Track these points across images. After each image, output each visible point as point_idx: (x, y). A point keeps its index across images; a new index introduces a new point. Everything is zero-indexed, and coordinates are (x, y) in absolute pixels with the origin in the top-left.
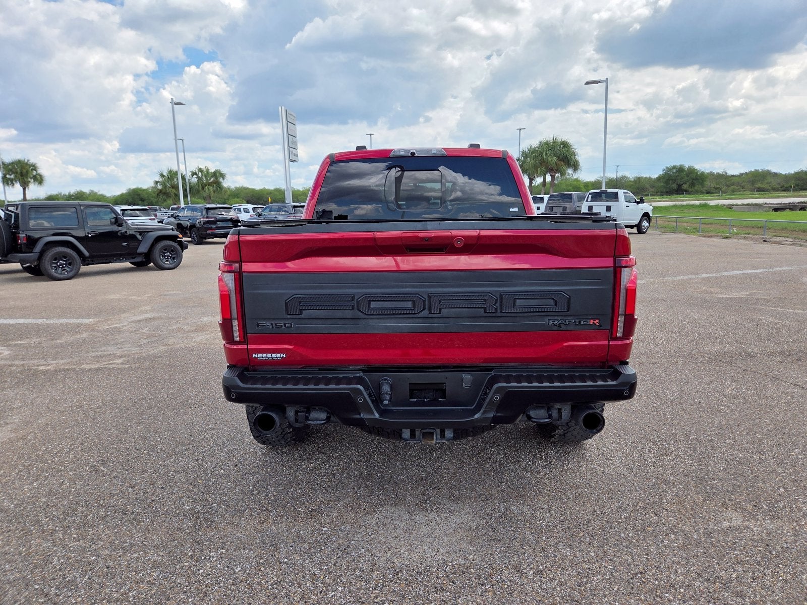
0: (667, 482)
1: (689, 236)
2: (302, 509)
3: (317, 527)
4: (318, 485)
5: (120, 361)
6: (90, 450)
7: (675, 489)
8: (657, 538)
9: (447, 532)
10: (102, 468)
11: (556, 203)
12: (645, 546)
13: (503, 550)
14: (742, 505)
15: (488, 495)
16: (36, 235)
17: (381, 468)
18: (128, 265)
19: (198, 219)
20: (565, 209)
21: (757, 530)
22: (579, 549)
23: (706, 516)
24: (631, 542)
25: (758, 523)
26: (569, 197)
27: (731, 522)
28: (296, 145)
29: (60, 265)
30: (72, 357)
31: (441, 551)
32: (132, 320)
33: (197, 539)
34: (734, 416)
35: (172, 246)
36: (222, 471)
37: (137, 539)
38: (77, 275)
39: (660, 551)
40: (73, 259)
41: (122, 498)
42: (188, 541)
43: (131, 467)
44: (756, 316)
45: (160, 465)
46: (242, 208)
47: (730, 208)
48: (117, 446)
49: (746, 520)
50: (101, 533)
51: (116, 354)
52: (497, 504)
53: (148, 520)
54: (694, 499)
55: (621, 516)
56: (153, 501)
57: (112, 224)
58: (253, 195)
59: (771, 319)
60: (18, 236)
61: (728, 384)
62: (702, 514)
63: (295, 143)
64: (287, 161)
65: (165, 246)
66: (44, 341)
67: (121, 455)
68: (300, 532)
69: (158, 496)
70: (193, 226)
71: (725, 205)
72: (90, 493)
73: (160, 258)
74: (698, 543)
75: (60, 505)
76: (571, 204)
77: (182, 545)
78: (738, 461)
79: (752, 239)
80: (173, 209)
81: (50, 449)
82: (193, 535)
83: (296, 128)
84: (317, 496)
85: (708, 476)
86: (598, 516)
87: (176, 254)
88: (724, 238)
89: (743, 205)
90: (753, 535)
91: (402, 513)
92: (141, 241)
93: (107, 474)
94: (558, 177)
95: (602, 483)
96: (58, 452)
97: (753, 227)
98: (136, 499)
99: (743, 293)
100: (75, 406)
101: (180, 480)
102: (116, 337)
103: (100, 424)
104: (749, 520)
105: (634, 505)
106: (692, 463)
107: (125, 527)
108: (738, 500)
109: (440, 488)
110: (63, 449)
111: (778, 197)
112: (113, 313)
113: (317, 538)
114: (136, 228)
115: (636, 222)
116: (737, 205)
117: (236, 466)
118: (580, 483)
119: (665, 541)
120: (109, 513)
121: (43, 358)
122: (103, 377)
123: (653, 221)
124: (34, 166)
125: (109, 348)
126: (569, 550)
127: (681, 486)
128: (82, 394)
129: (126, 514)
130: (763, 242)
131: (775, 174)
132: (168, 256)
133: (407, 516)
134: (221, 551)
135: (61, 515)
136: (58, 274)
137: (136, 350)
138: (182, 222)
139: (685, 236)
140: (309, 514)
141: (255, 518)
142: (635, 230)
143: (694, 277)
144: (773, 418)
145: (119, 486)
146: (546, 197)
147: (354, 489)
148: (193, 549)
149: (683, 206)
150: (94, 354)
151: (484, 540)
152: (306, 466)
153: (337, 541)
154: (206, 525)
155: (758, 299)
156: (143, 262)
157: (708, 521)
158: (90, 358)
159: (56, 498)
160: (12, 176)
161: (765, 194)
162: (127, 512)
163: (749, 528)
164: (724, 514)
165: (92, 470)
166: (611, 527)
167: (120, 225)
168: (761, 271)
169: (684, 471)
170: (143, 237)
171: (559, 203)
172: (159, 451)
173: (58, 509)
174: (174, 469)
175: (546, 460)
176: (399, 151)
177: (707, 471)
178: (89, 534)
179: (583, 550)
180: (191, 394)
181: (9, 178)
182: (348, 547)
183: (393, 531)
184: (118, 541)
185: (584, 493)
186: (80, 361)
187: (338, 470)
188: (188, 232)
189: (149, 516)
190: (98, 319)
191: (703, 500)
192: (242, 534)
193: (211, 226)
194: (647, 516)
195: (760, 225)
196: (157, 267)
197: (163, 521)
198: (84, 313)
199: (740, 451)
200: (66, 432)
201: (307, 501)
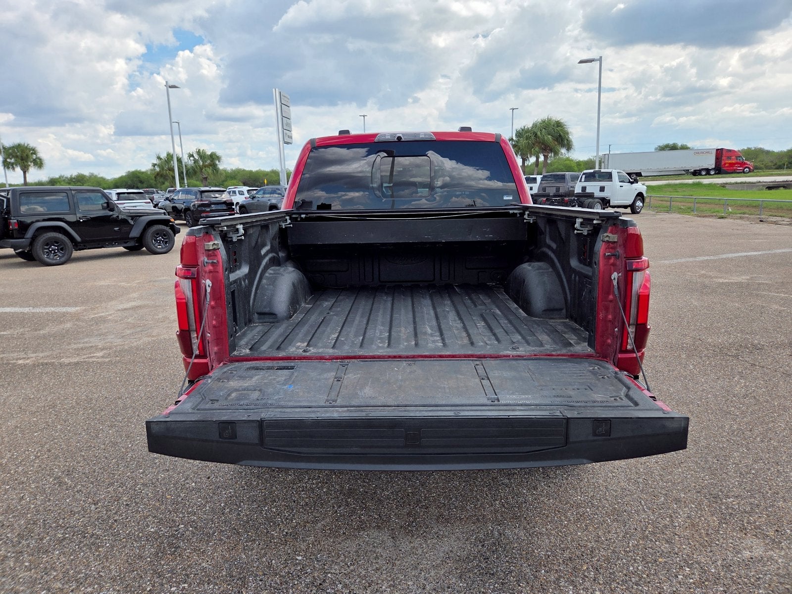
0: (677, 500)
1: (683, 216)
2: (276, 533)
3: (291, 555)
4: (294, 502)
5: (101, 354)
6: (57, 457)
7: (686, 509)
8: (670, 572)
9: (434, 563)
10: (66, 480)
11: (549, 183)
12: (658, 583)
13: (497, 588)
14: (763, 530)
15: (480, 516)
16: (28, 220)
17: (365, 482)
18: (121, 249)
19: (193, 202)
20: (558, 189)
21: (782, 562)
22: (582, 587)
23: (723, 543)
24: (641, 578)
25: (783, 553)
26: (563, 178)
27: (752, 552)
28: (290, 127)
29: (52, 251)
30: (52, 350)
31: (428, 587)
32: (119, 308)
33: (158, 570)
34: (745, 419)
35: (164, 230)
36: (193, 484)
37: (93, 569)
38: (69, 260)
39: (675, 589)
40: (64, 245)
41: (84, 517)
42: (148, 573)
43: (97, 480)
44: (759, 303)
45: (128, 477)
46: (237, 190)
47: (723, 187)
48: (85, 453)
49: (769, 549)
50: (56, 561)
51: (98, 346)
52: (490, 528)
53: (108, 545)
54: (709, 521)
55: (629, 543)
56: (116, 521)
57: (104, 208)
58: (249, 177)
59: (775, 307)
60: (10, 222)
61: (736, 381)
62: (718, 540)
63: (289, 125)
64: (281, 143)
65: (157, 230)
66: (28, 331)
67: (88, 464)
68: (272, 561)
69: (121, 515)
70: (187, 209)
71: (718, 184)
72: (50, 510)
73: (152, 242)
74: (717, 579)
75: (16, 525)
76: (565, 184)
77: (141, 577)
78: (753, 474)
79: (748, 219)
80: (169, 192)
81: (15, 456)
82: (154, 565)
83: (290, 110)
84: (294, 516)
85: (723, 492)
86: (602, 543)
87: (168, 238)
88: (720, 218)
89: (737, 183)
90: (779, 568)
91: (386, 538)
92: (133, 225)
93: (70, 487)
94: (551, 157)
95: (605, 502)
96: (23, 460)
97: (748, 206)
98: (98, 519)
99: (744, 277)
100: (47, 406)
101: (147, 495)
102: (100, 327)
103: (71, 428)
104: (772, 550)
105: (642, 529)
106: (704, 477)
107: (82, 554)
108: (757, 524)
109: (428, 507)
110: (29, 456)
111: (772, 175)
112: (100, 301)
113: (290, 569)
114: (128, 212)
115: (630, 202)
116: (731, 184)
117: (209, 478)
118: (581, 500)
119: (679, 576)
120: (67, 535)
121: (24, 350)
122: (81, 372)
123: (647, 200)
124: (33, 150)
125: (91, 340)
126: (571, 587)
127: (693, 506)
128: (57, 392)
129: (85, 537)
130: (759, 222)
131: (768, 152)
132: (160, 240)
133: (390, 543)
134: (183, 585)
135: (16, 537)
136: (50, 259)
137: (119, 341)
138: (177, 205)
139: (679, 216)
140: (283, 539)
141: (224, 543)
142: (629, 210)
143: (691, 259)
144: (788, 422)
145: (81, 502)
146: (539, 178)
147: (334, 507)
148: (153, 582)
149: (676, 185)
150: (75, 346)
151: (476, 573)
152: (284, 479)
153: (311, 573)
154: (169, 552)
155: (759, 284)
156: (137, 247)
157: (726, 550)
158: (71, 350)
159: (14, 517)
160: (13, 160)
161: (758, 172)
162: (86, 535)
163: (773, 560)
164: (744, 541)
165: (56, 482)
166: (618, 559)
167: (112, 210)
168: (760, 253)
169: (695, 486)
170: (135, 221)
171: (553, 183)
172: (128, 460)
173: (13, 530)
174: (142, 481)
175: (543, 473)
176: (385, 135)
177: (721, 486)
178: (42, 562)
179: (587, 589)
180: (169, 392)
181: (10, 162)
182: (324, 581)
183: (375, 561)
184: (72, 571)
185: (586, 514)
186: (60, 353)
187: (317, 483)
188: (183, 215)
189: (109, 539)
190: (84, 308)
191: (719, 523)
192: (208, 564)
193: (205, 208)
194: (657, 543)
195: (754, 205)
196: (149, 251)
197: (123, 546)
198: (71, 301)
199: (755, 462)
200: (35, 437)
201: (282, 522)
